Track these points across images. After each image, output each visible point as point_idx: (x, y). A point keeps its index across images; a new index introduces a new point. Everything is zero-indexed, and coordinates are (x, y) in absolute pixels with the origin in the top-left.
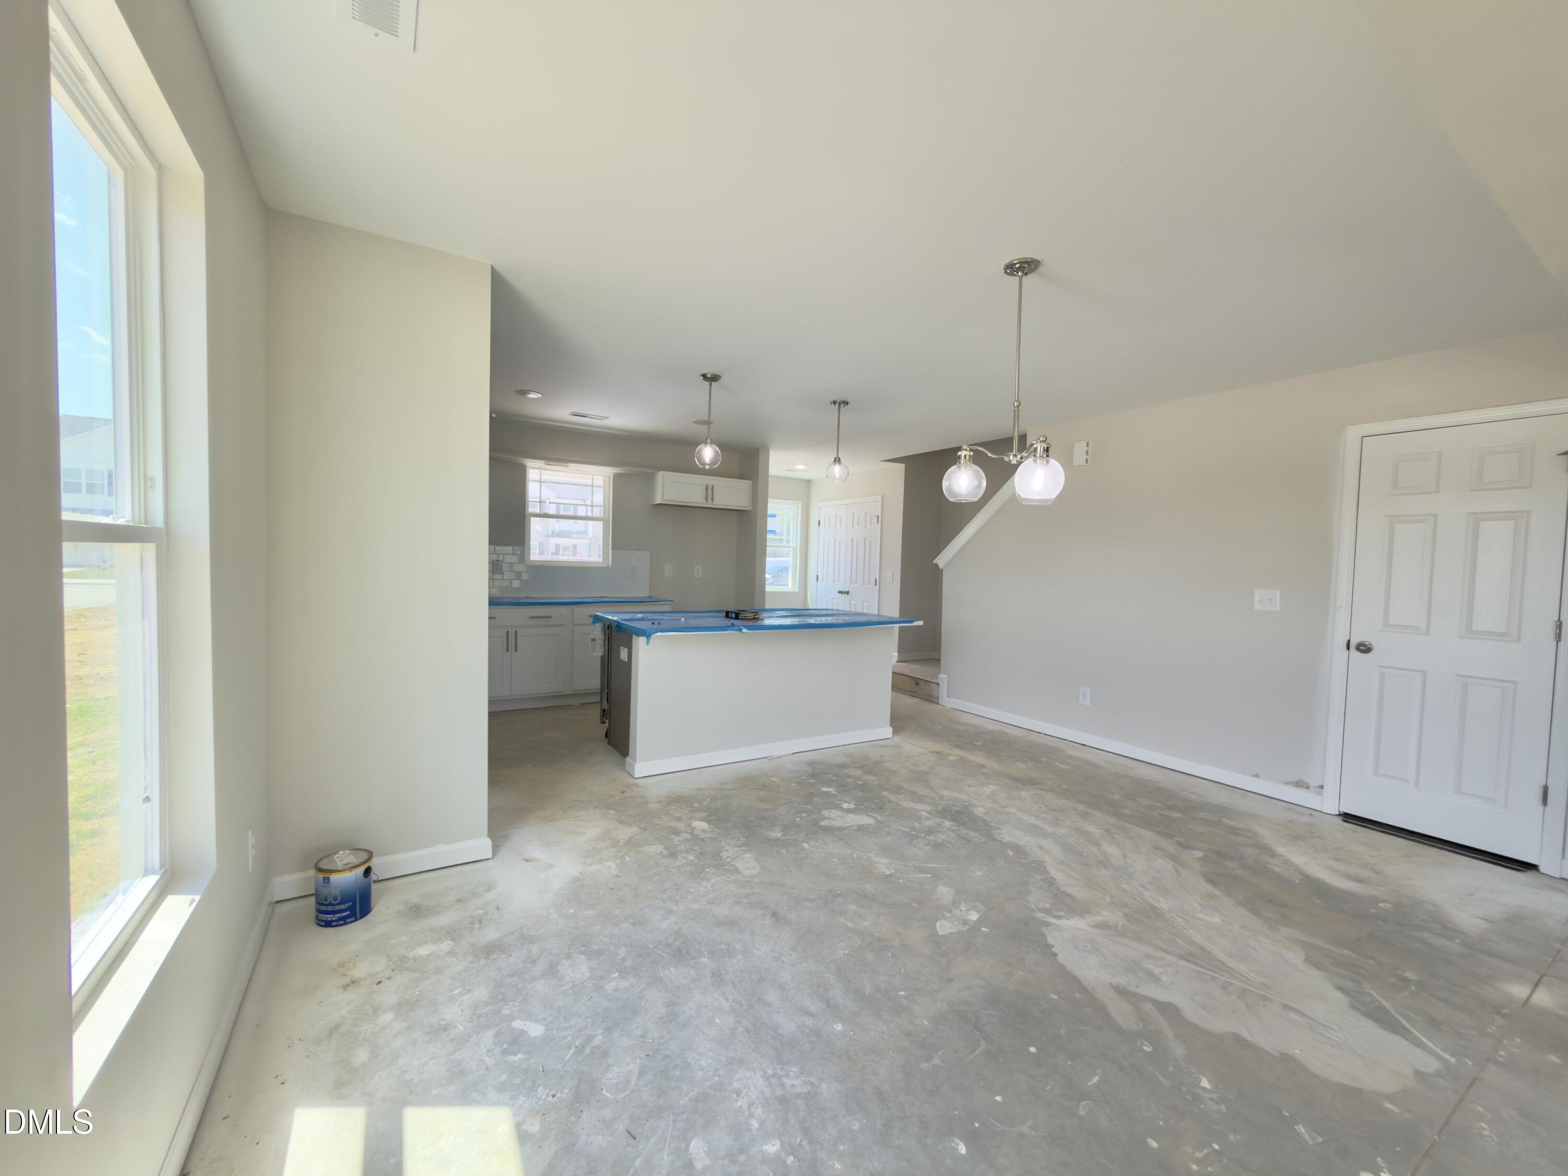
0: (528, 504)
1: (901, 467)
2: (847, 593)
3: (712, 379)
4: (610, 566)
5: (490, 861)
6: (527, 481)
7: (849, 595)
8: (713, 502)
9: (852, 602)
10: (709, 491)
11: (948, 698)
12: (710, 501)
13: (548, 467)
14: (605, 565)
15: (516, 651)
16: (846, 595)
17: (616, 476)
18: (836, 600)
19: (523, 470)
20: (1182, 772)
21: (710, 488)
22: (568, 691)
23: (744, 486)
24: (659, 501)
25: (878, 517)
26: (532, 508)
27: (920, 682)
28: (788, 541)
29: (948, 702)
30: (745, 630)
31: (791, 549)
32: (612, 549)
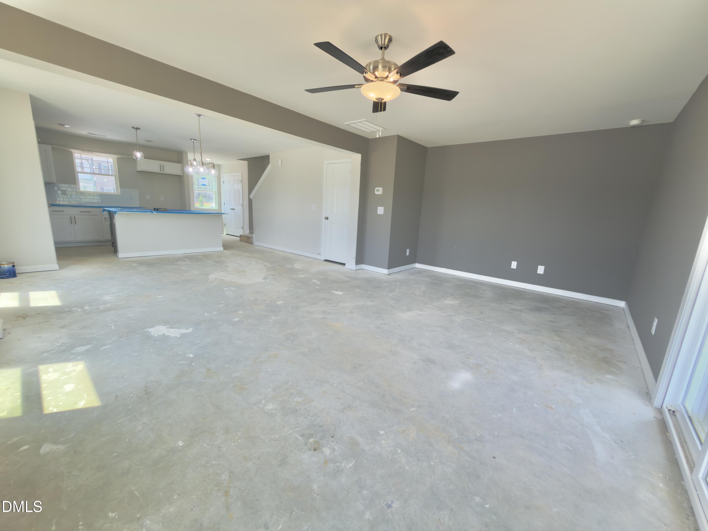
0: (76, 168)
1: (246, 163)
2: (234, 209)
3: (137, 129)
4: (120, 194)
5: (59, 270)
6: (74, 158)
7: (234, 210)
8: (164, 171)
9: (236, 213)
10: (162, 167)
11: (256, 242)
12: (162, 171)
13: (83, 153)
14: (118, 194)
15: (76, 224)
16: (233, 210)
17: (118, 159)
18: (231, 212)
19: (71, 154)
20: (296, 254)
21: (162, 166)
22: (102, 240)
23: (178, 165)
24: (139, 170)
25: (241, 181)
26: (79, 169)
27: (249, 238)
28: (212, 189)
29: (255, 243)
30: (154, 213)
31: (214, 192)
32: (120, 187)
